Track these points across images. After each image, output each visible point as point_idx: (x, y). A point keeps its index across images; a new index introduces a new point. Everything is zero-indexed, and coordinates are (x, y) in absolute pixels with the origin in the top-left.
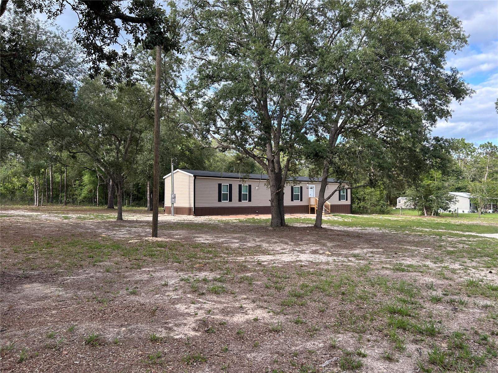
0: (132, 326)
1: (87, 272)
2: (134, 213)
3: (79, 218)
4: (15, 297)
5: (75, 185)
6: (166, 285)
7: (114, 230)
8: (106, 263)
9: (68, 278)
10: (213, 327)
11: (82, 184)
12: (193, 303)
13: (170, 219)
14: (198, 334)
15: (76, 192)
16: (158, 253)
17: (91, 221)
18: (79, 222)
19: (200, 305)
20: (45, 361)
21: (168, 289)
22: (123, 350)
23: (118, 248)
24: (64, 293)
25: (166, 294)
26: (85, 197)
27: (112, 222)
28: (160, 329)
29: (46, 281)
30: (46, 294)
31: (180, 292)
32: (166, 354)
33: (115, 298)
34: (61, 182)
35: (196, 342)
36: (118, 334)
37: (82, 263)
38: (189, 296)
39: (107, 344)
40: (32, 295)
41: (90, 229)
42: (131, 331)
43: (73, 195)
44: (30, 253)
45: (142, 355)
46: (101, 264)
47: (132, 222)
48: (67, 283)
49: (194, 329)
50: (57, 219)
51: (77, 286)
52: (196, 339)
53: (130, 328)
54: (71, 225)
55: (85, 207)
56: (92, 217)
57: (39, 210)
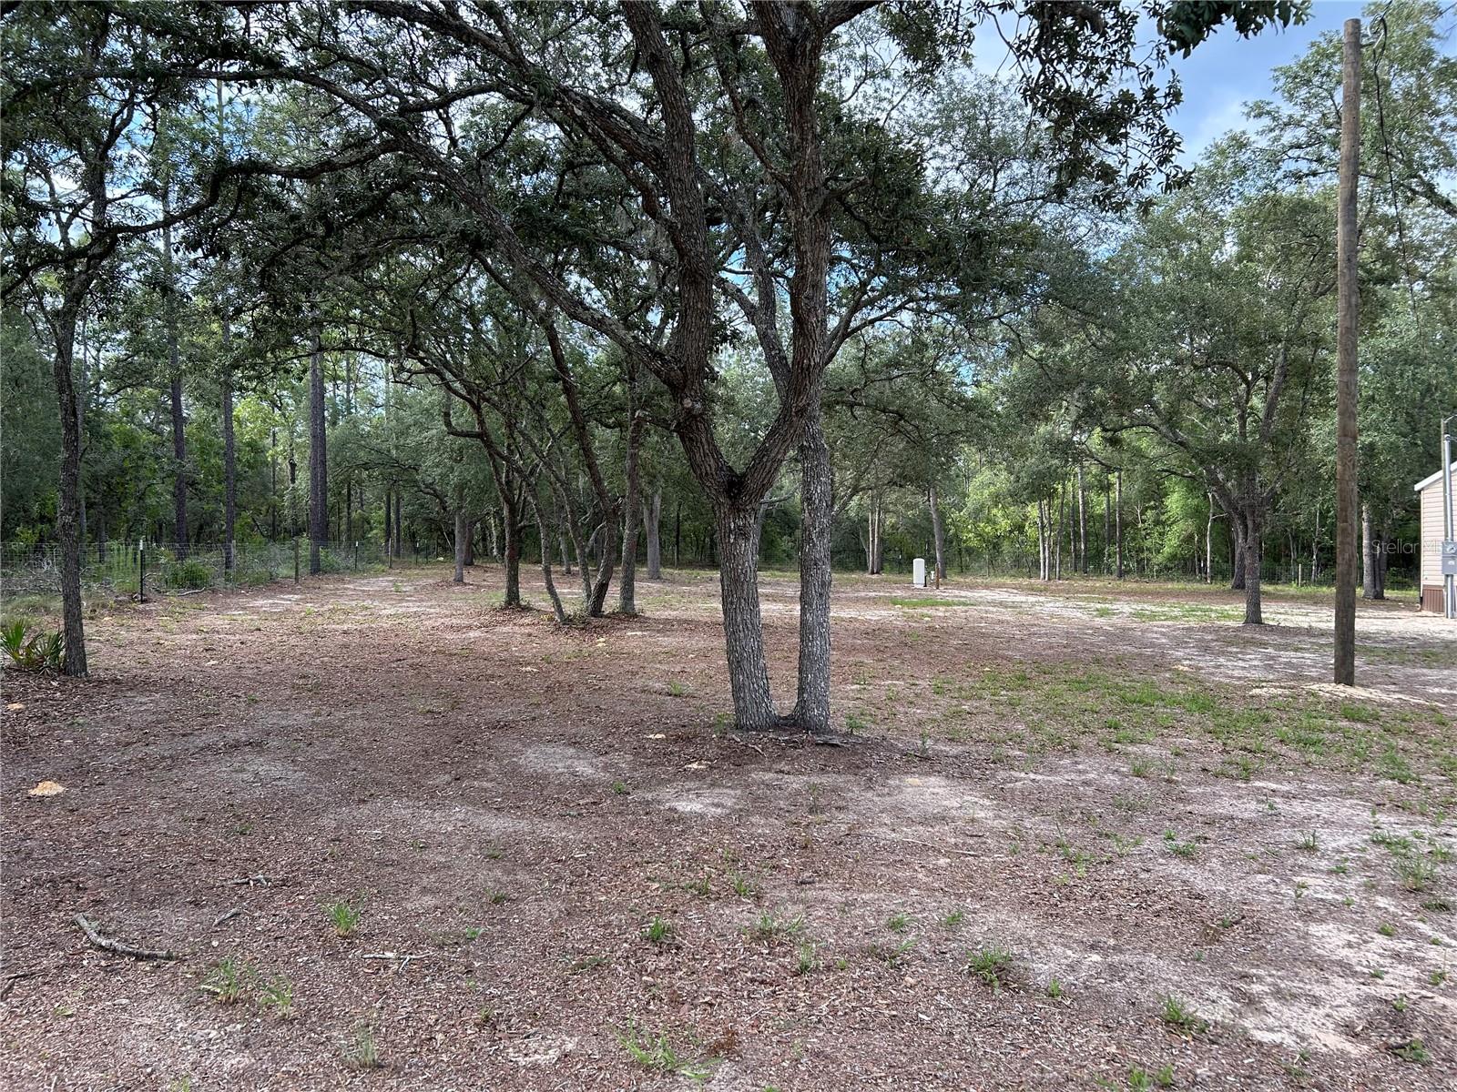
0: (1127, 958)
1: (1080, 767)
2: (1315, 603)
3: (1139, 615)
4: (875, 804)
5: (1143, 522)
6: (1309, 848)
7: (1223, 653)
8: (1148, 749)
9: (1023, 775)
10: (1430, 1039)
11: (1163, 518)
12: (1383, 932)
13: (1437, 629)
14: (1355, 1050)
15: (1148, 543)
16: (1338, 737)
17: (1170, 623)
18: (1134, 625)
19: (1411, 944)
20: (854, 989)
21: (1313, 863)
22: (1064, 1025)
23: (1204, 708)
24: (991, 814)
25: (1298, 879)
26: (1173, 557)
27: (1227, 629)
28: (1213, 993)
29: (963, 776)
30: (947, 809)
31: (1353, 883)
32: (1194, 1084)
33: (1121, 856)
34: (1109, 514)
35: (1332, 1078)
36: (1072, 968)
37: (1084, 740)
38: (1382, 902)
39: (1026, 992)
40: (914, 807)
41: (1153, 645)
42: (1115, 972)
43: (1141, 550)
44: (967, 699)
45: (1112, 1060)
46: (1130, 749)
47: (1297, 631)
48: (1013, 790)
49: (1348, 1030)
50: (1079, 615)
51: (1036, 802)
52: (1338, 1066)
53: (1116, 959)
54: (1106, 633)
55: (1170, 586)
56: (1177, 612)
57: (1045, 590)
